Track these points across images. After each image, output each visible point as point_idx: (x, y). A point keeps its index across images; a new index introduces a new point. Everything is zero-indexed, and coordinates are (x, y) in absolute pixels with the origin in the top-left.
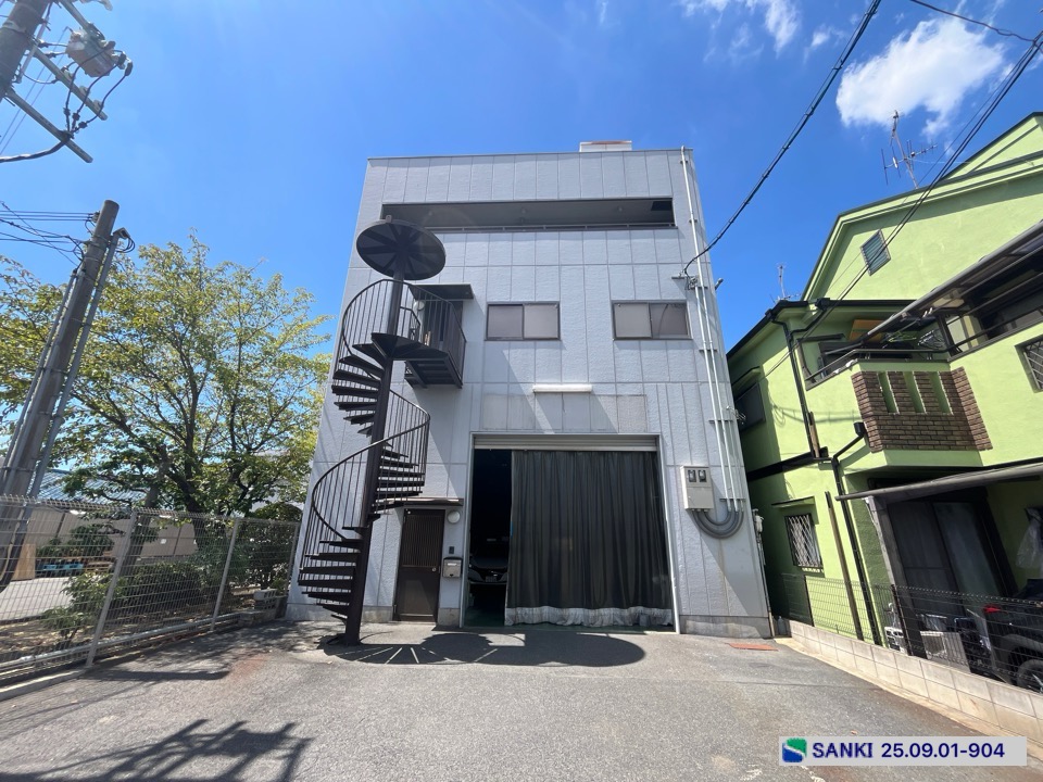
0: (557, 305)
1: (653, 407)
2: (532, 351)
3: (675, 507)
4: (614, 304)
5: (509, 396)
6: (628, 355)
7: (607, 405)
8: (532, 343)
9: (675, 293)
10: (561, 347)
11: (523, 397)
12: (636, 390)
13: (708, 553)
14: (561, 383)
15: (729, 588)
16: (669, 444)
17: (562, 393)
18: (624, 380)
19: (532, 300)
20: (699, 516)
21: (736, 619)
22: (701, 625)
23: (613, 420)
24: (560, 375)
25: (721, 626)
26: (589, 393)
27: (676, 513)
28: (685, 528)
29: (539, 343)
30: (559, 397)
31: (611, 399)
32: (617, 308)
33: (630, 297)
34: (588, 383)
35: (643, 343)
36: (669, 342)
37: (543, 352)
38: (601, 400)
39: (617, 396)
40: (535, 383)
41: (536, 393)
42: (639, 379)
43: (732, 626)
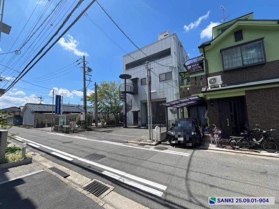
1: (165, 93)
4: (159, 75)
5: (144, 94)
6: (162, 84)
9: (170, 70)
13: (172, 116)
16: (168, 99)
17: (152, 93)
18: (161, 89)
20: (171, 110)
23: (159, 96)
33: (162, 73)
34: (155, 90)
35: (164, 81)
36: (169, 80)
38: (157, 93)
39: (160, 92)
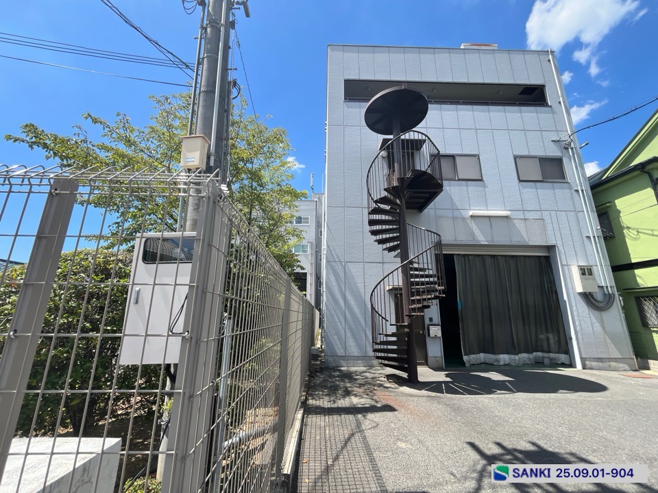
0: (477, 156)
1: (549, 227)
2: (465, 188)
3: (571, 291)
4: (516, 158)
5: (454, 218)
6: (529, 192)
7: (519, 225)
8: (464, 182)
9: (554, 152)
10: (485, 186)
11: (463, 219)
12: (537, 215)
13: (594, 320)
14: (488, 210)
15: (609, 341)
16: (563, 251)
17: (489, 217)
18: (528, 209)
19: (461, 153)
20: (587, 297)
21: (615, 360)
22: (594, 364)
23: (524, 235)
24: (486, 205)
25: (606, 365)
26: (507, 217)
27: (572, 295)
28: (578, 304)
29: (469, 183)
30: (487, 220)
31: (521, 221)
32: (517, 159)
33: (526, 153)
34: (505, 210)
35: (538, 184)
36: (554, 184)
37: (473, 188)
38: (516, 222)
39: (525, 219)
40: (470, 210)
41: (472, 216)
42: (538, 208)
43: (613, 364)
